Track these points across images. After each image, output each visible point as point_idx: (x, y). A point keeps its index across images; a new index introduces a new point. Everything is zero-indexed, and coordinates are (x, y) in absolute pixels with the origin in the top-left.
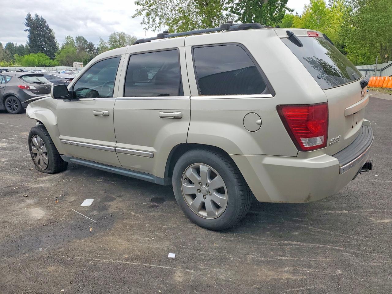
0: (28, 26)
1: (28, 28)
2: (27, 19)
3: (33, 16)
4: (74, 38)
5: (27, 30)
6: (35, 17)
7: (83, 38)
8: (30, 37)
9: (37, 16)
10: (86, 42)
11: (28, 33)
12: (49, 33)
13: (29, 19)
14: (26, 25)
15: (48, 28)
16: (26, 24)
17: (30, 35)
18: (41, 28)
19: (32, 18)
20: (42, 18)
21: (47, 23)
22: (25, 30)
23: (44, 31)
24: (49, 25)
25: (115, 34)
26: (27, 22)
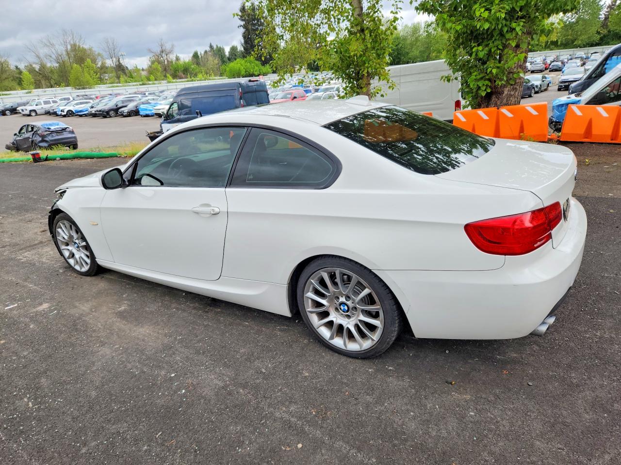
0: (243, 20)
1: (242, 23)
2: (241, 11)
5: (241, 26)
6: (250, 6)
8: (244, 36)
9: (252, 5)
11: (242, 30)
13: (243, 9)
14: (239, 19)
16: (239, 17)
17: (244, 33)
18: (258, 21)
19: (246, 9)
22: (238, 27)
26: (240, 14)
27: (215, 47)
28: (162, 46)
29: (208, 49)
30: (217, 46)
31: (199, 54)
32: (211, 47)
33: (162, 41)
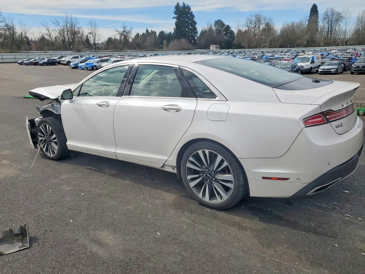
0: (176, 14)
1: (176, 16)
2: (176, 8)
3: (181, 4)
4: (213, 22)
5: (175, 18)
6: (182, 5)
7: (222, 22)
8: (177, 24)
9: (184, 4)
10: (224, 25)
11: (175, 20)
12: (193, 19)
14: (174, 13)
15: (191, 14)
16: (174, 11)
17: (177, 22)
18: (186, 15)
19: (180, 6)
20: (188, 6)
21: (191, 10)
22: (173, 18)
23: (189, 18)
27: (150, 31)
29: (145, 32)
30: (152, 30)
31: (140, 34)
32: (147, 31)
33: (125, 25)
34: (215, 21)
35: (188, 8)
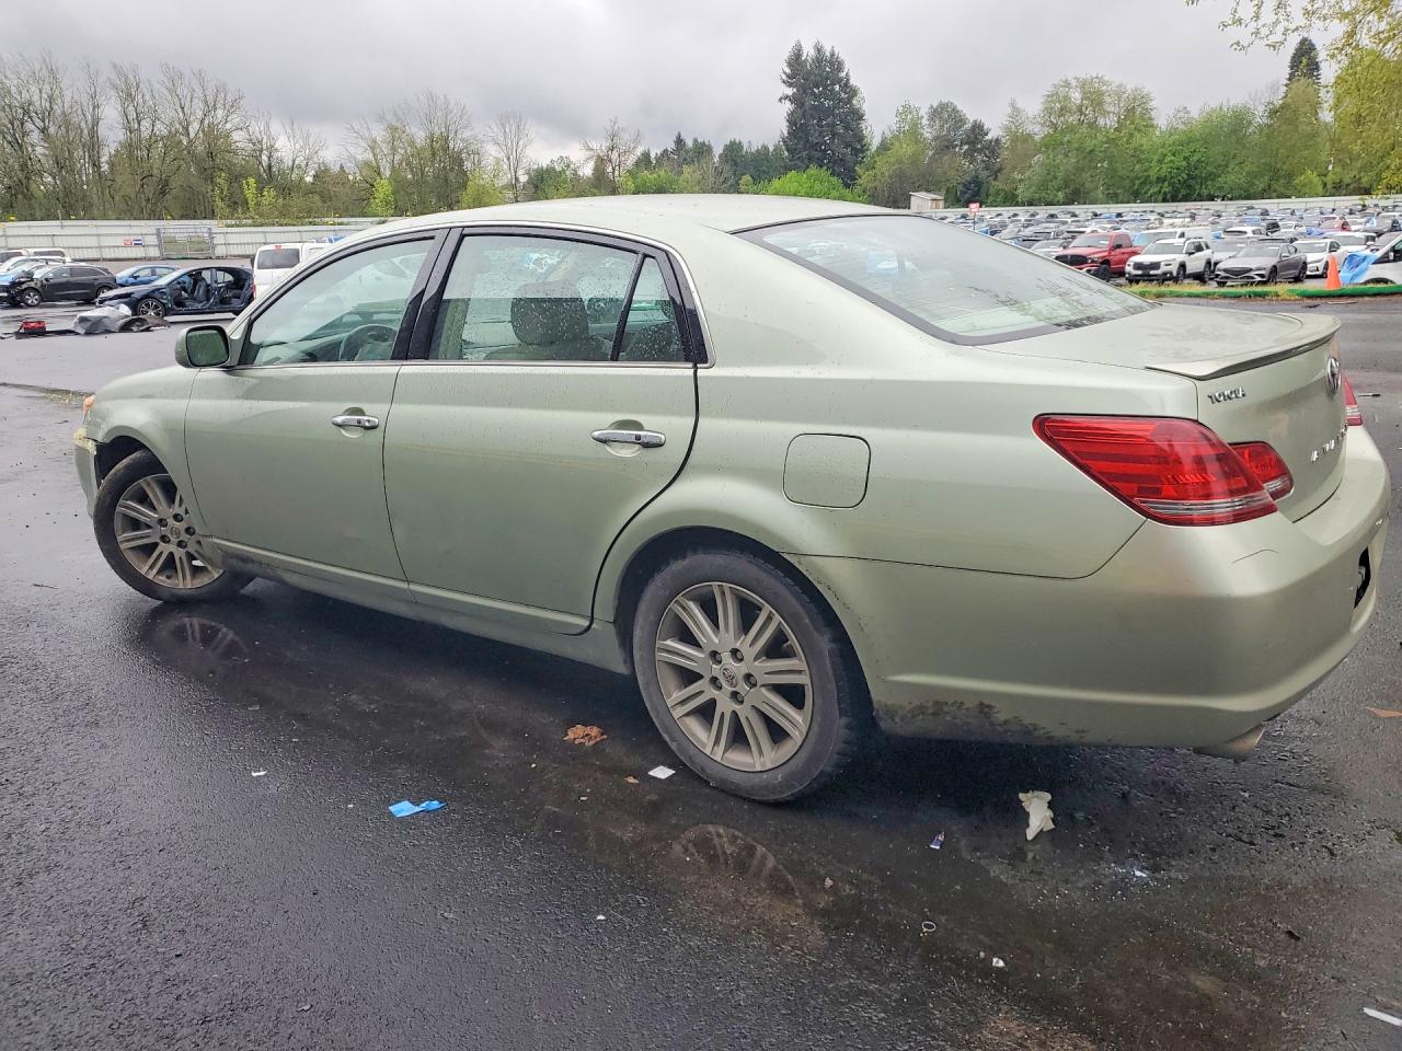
0: (790, 85)
1: (790, 91)
2: (790, 65)
3: (809, 52)
4: (924, 112)
5: (787, 97)
6: (812, 53)
7: (954, 110)
8: (792, 121)
9: (819, 50)
10: (961, 121)
11: (788, 106)
12: (850, 99)
13: (796, 60)
14: (784, 82)
15: (846, 86)
16: (784, 77)
17: (792, 113)
18: (825, 88)
19: (803, 58)
20: (832, 55)
21: (846, 70)
22: (780, 100)
23: (833, 96)
24: (851, 74)
25: (1067, 84)
26: (788, 71)
27: (690, 143)
28: (613, 136)
29: (671, 146)
30: (696, 140)
31: (653, 155)
32: (679, 141)
33: (616, 127)
34: (932, 107)
35: (836, 64)
